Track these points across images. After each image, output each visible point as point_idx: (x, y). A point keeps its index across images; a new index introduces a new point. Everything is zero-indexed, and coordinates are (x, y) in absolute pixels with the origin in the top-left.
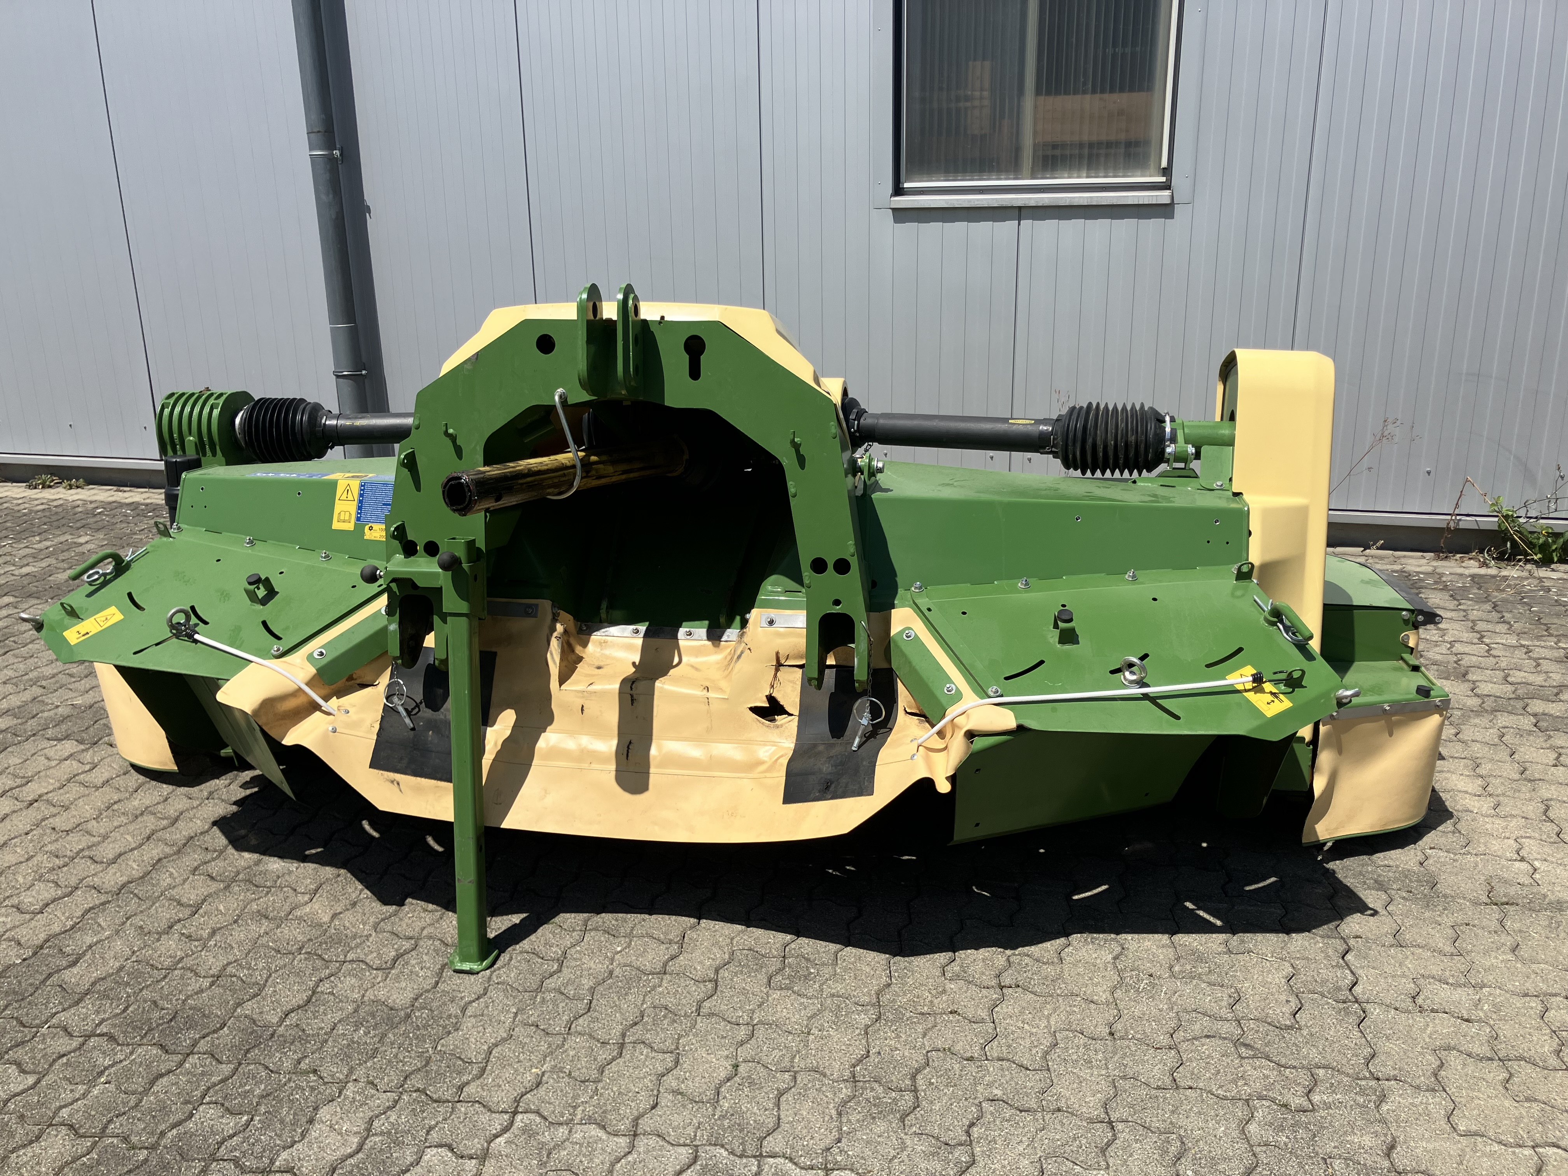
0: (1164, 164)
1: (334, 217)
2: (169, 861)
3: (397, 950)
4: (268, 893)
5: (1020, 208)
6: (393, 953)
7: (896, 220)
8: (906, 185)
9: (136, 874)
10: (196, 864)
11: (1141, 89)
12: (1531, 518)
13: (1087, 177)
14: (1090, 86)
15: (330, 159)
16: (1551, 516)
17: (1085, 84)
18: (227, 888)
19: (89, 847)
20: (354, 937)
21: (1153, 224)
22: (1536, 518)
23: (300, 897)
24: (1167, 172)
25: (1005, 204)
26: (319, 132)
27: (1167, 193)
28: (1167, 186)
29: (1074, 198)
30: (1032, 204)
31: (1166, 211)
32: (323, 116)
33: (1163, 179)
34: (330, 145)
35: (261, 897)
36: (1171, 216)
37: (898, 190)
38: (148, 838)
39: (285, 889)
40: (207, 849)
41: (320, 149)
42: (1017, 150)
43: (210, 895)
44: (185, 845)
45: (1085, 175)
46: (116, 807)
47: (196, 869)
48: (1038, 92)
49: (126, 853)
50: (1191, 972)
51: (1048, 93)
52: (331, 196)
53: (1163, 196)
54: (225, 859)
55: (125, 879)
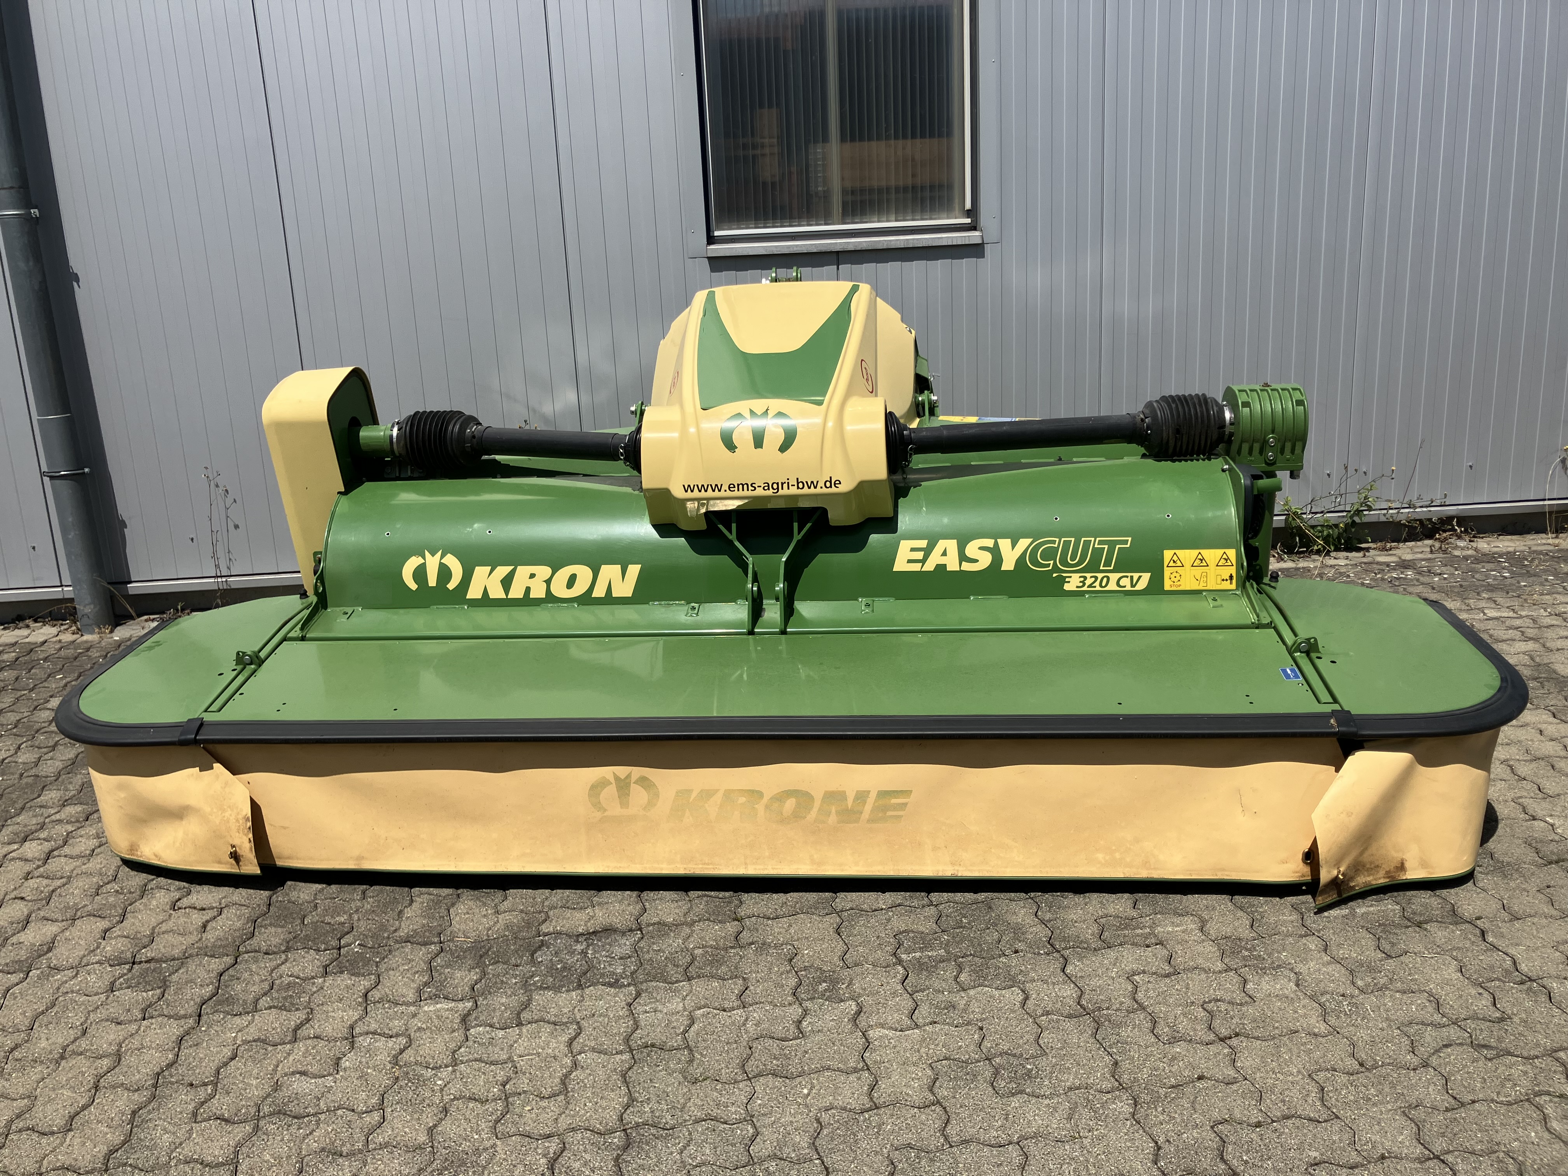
0: (968, 205)
1: (36, 287)
2: (149, 1112)
3: (545, 1156)
4: (318, 1123)
5: (838, 253)
6: (543, 1161)
7: (713, 269)
8: (717, 233)
9: (116, 1138)
10: (191, 1107)
11: (940, 135)
12: (1316, 513)
13: (896, 220)
14: (893, 131)
15: (27, 219)
16: (1337, 509)
17: (887, 129)
18: (257, 1128)
19: (18, 1116)
20: (477, 1152)
21: (965, 264)
22: (1322, 512)
23: (367, 1119)
24: (972, 213)
25: (824, 249)
26: (11, 188)
27: (977, 233)
28: (973, 227)
29: (891, 241)
30: (851, 248)
31: (976, 250)
32: (16, 169)
33: (968, 221)
34: (27, 204)
35: (314, 1130)
36: (982, 255)
37: (711, 240)
38: (96, 1087)
39: (340, 1112)
40: (192, 1085)
41: (14, 208)
42: (827, 196)
43: (239, 1145)
44: (155, 1086)
45: (894, 219)
46: (17, 1054)
47: (195, 1114)
48: (843, 139)
49: (78, 1114)
50: (1375, 984)
51: (853, 139)
52: (31, 263)
53: (974, 237)
54: (228, 1093)
55: (104, 1149)
